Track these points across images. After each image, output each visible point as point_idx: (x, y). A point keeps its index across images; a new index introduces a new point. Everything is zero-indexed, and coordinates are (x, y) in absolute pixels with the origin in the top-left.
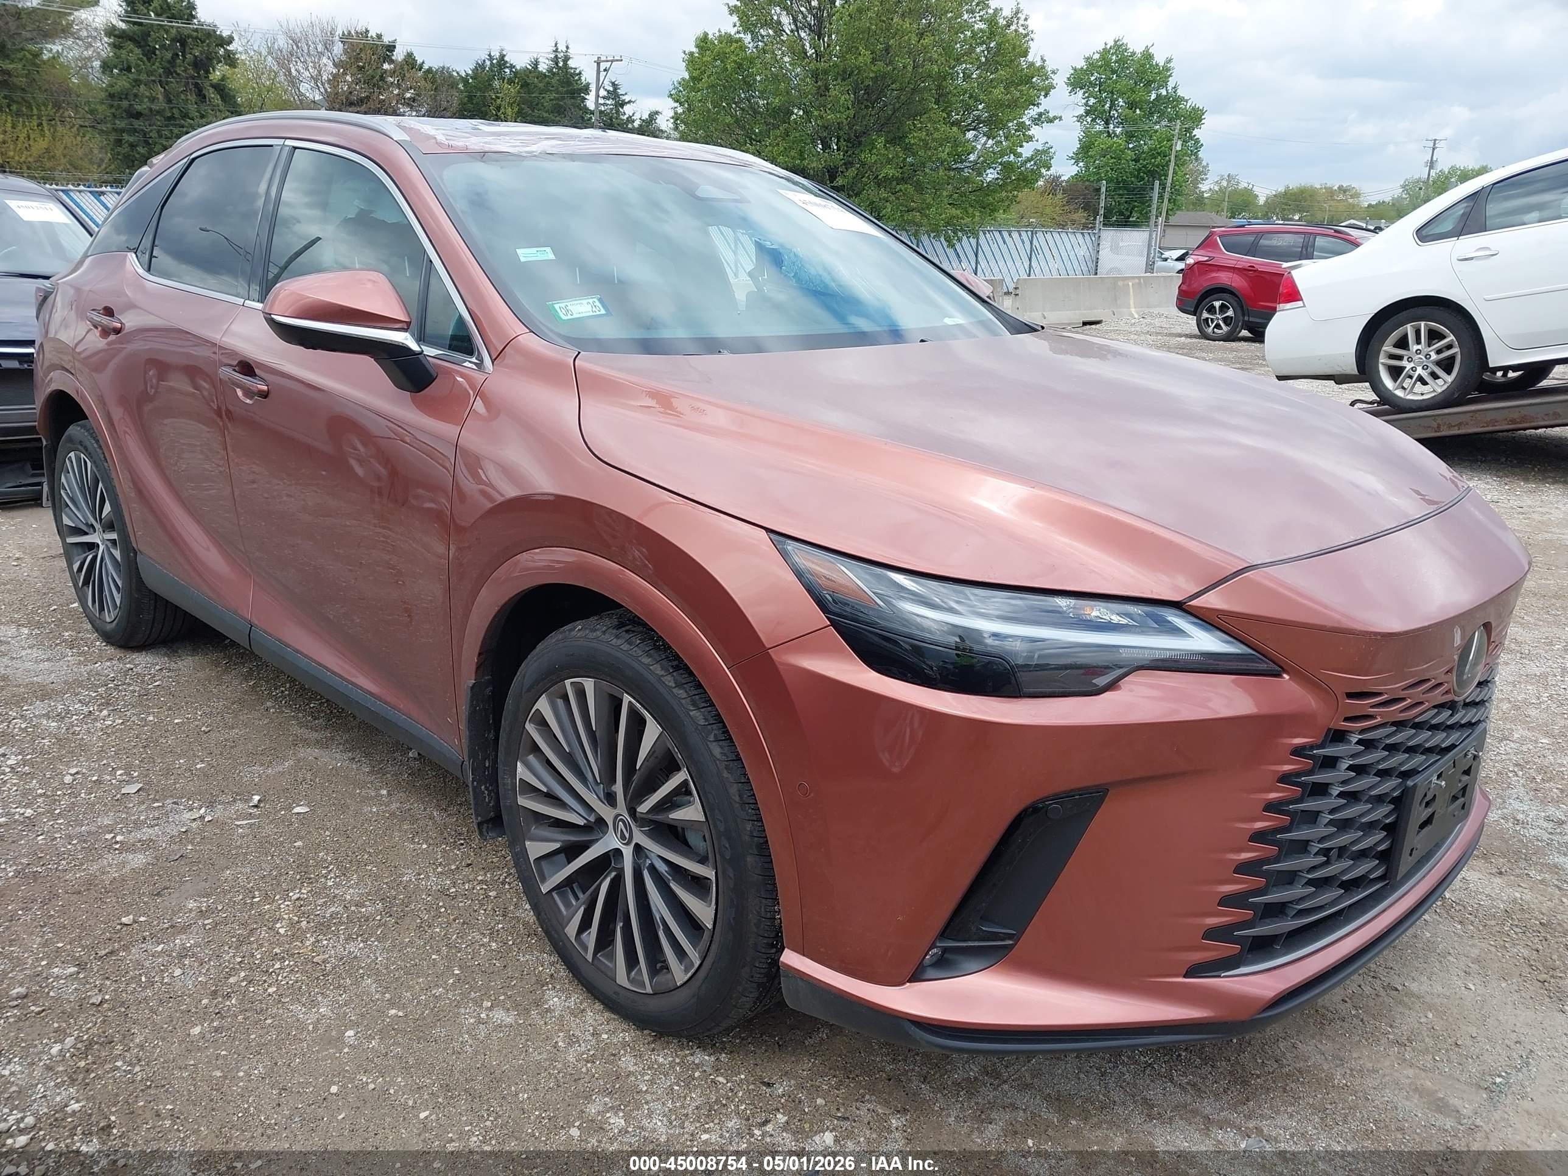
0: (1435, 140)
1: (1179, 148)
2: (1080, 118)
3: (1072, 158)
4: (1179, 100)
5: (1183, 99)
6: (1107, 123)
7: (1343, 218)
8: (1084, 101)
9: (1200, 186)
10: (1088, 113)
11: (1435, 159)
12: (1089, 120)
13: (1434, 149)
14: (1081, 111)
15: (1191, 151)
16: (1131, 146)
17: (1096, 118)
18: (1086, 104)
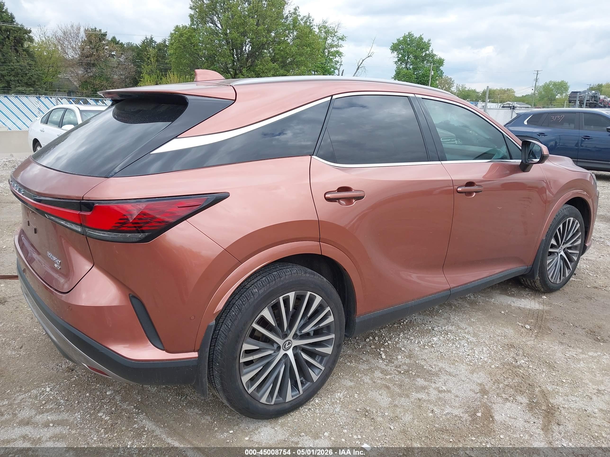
0: (538, 71)
1: (433, 74)
2: (396, 62)
3: (393, 78)
4: (434, 56)
5: (435, 55)
6: (406, 64)
7: (505, 101)
8: (397, 56)
9: (451, 89)
10: (399, 60)
11: (538, 78)
12: (399, 63)
13: (537, 74)
14: (396, 60)
15: (440, 75)
16: (415, 73)
17: (402, 62)
18: (398, 57)
